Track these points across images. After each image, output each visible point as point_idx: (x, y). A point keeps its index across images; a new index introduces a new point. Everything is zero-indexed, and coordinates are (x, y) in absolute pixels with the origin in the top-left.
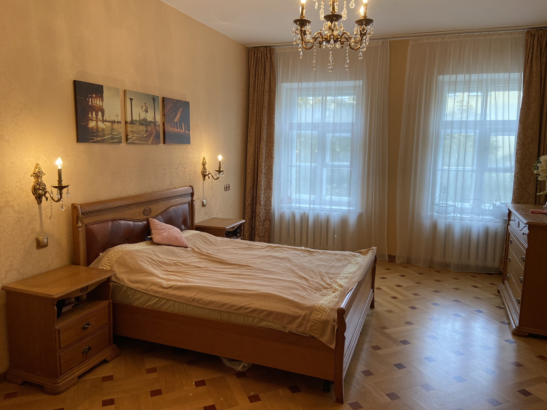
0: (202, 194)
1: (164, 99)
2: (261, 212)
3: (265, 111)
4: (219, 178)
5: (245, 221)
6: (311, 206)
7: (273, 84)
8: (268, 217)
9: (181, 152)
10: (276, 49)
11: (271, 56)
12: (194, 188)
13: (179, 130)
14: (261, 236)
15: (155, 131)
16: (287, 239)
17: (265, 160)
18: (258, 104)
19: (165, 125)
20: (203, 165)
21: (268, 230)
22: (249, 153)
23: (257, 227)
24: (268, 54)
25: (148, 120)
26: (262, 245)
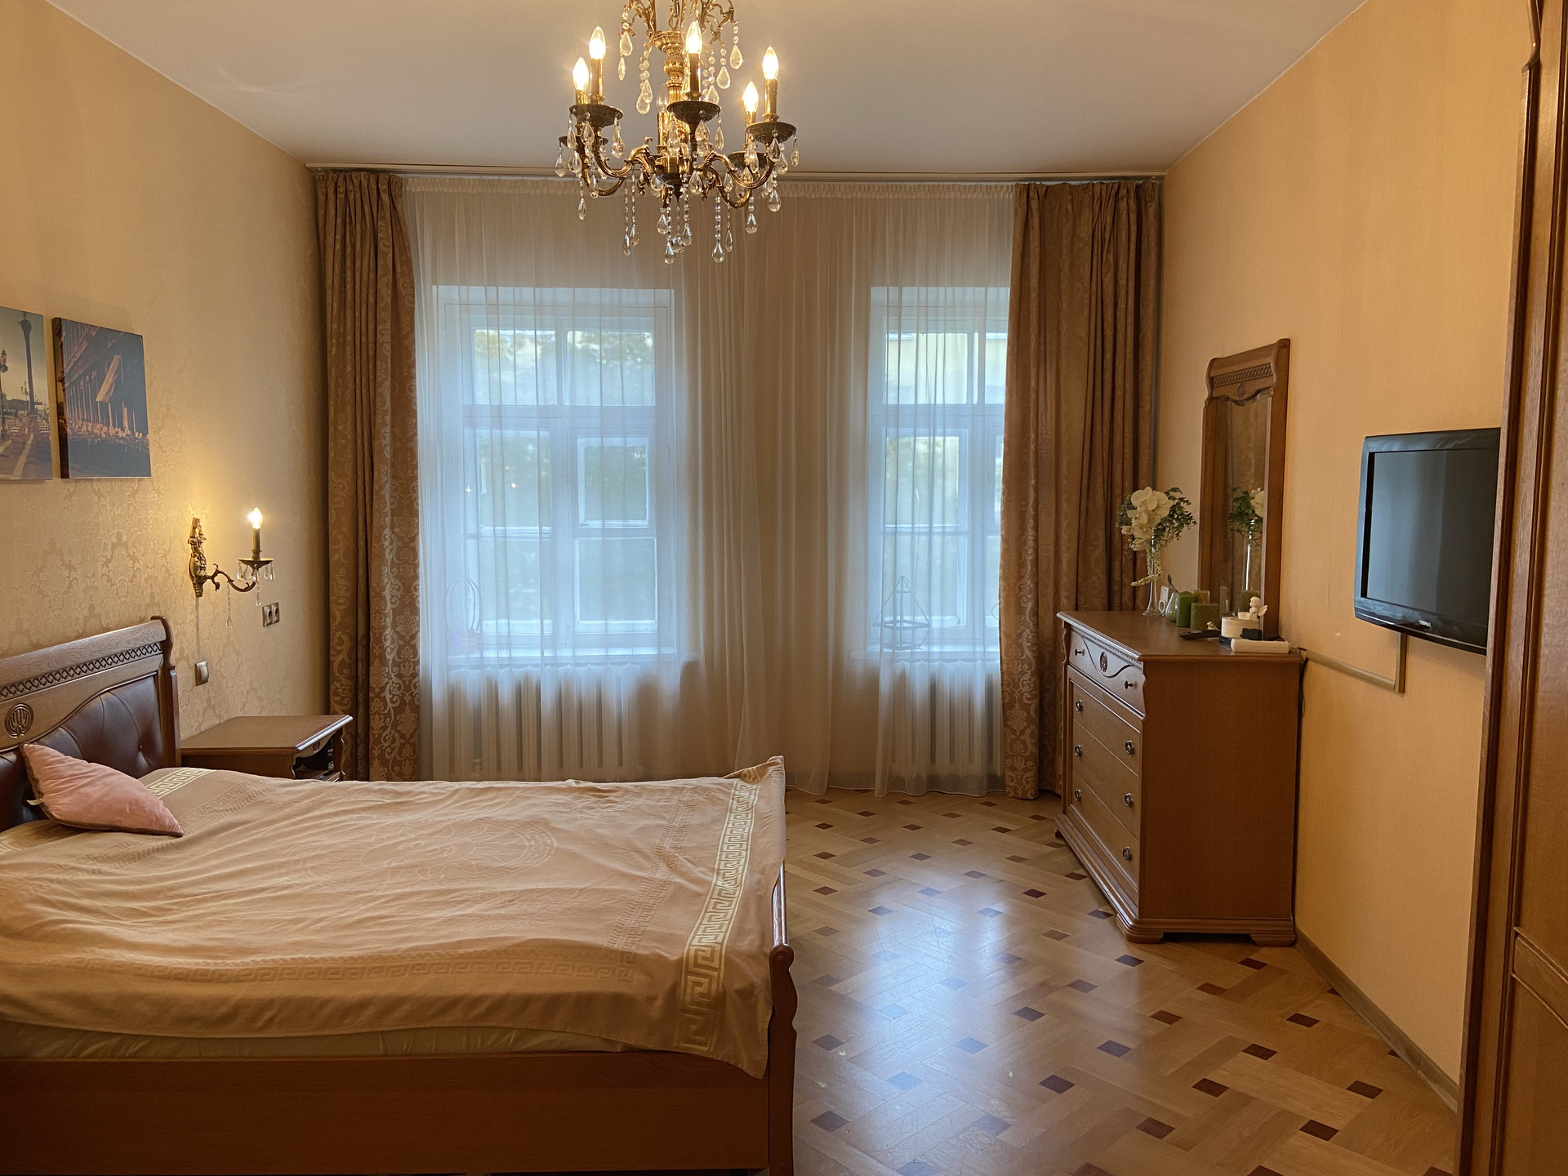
0: (195, 642)
1: (58, 325)
2: (387, 684)
3: (385, 367)
4: (254, 584)
5: (351, 718)
6: (546, 655)
7: (404, 288)
8: (408, 698)
9: (121, 505)
10: (407, 180)
11: (395, 201)
12: (171, 624)
13: (112, 431)
14: (391, 762)
15: (32, 436)
16: (475, 761)
17: (392, 520)
18: (358, 343)
19: (68, 414)
20: (193, 543)
21: (412, 740)
22: (336, 500)
23: (377, 732)
24: (382, 194)
25: (9, 398)
26: (436, 788)
